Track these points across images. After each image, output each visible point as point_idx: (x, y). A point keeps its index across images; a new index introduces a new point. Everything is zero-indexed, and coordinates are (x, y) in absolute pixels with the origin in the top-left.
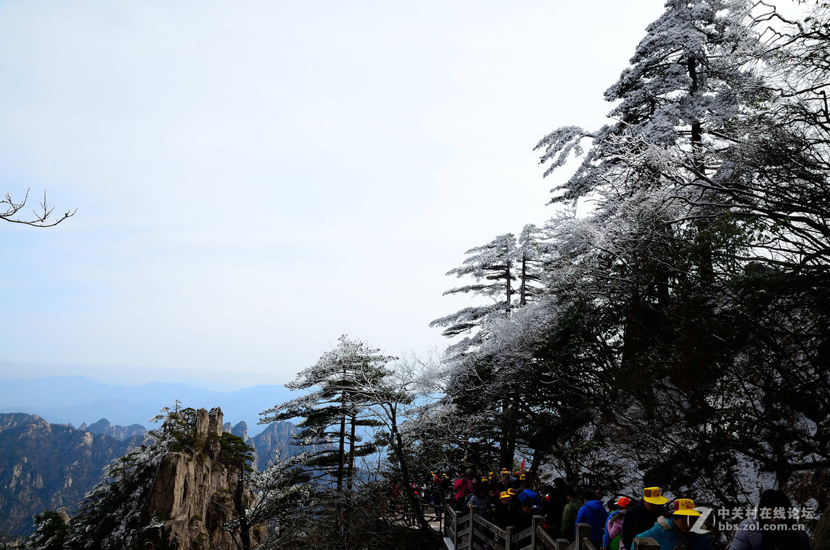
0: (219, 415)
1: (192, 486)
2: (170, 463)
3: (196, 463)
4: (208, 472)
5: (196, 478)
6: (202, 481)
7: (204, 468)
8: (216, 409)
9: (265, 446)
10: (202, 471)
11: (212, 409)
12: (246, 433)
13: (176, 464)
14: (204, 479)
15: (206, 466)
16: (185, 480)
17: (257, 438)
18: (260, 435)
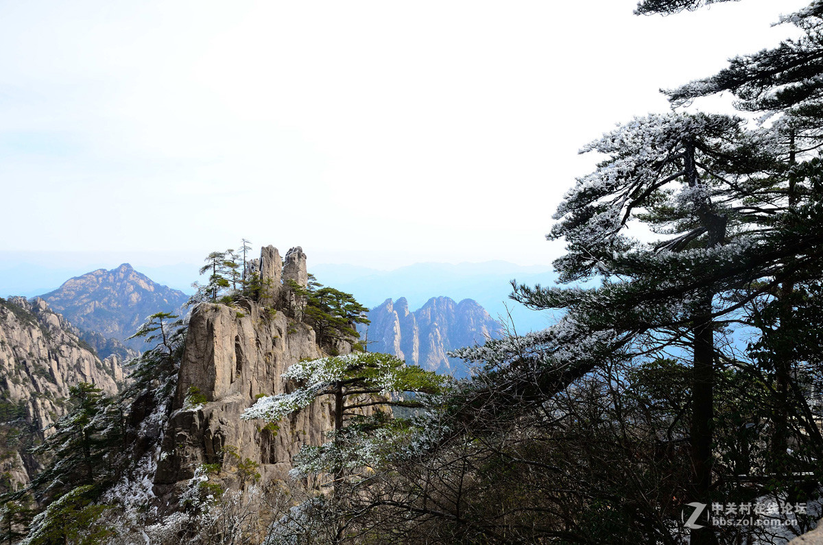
0: (299, 257)
1: (251, 356)
2: (203, 318)
3: (260, 320)
4: (281, 334)
5: (258, 343)
6: (270, 346)
7: (273, 328)
8: (296, 249)
9: (426, 320)
10: (269, 331)
11: (291, 250)
12: (407, 308)
13: (213, 320)
14: (274, 344)
15: (276, 326)
16: (237, 346)
17: (418, 313)
18: (420, 309)
